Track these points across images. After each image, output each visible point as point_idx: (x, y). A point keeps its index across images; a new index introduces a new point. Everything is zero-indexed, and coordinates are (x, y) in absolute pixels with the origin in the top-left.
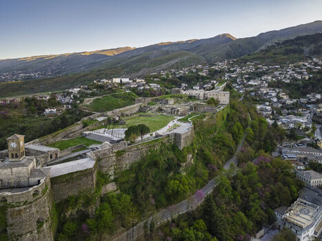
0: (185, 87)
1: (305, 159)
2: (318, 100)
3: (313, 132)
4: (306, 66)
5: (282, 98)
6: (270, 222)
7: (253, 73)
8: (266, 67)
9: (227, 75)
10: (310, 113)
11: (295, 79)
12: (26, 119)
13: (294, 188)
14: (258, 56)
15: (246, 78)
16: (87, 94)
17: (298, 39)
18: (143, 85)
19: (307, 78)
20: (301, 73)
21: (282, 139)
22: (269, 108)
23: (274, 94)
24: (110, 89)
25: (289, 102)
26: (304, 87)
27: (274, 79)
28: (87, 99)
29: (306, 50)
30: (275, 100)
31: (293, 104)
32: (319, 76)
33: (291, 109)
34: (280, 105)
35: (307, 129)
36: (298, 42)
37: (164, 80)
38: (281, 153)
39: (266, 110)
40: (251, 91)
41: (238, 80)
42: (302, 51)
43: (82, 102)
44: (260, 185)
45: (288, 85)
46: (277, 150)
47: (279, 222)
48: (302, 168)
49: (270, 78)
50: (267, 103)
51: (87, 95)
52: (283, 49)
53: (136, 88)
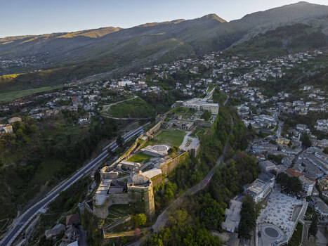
0: (180, 86)
1: (266, 152)
2: (286, 98)
3: (276, 130)
4: (281, 63)
5: (258, 98)
6: (241, 192)
7: (237, 69)
8: (248, 62)
9: (214, 71)
10: (278, 111)
11: (271, 77)
12: (67, 128)
13: (255, 173)
15: (231, 75)
16: (103, 101)
17: (279, 29)
18: (146, 89)
19: (281, 76)
20: (276, 72)
21: (253, 137)
22: (247, 108)
23: (252, 94)
24: (122, 96)
25: (263, 102)
26: (277, 85)
27: (254, 78)
28: (105, 106)
29: (285, 42)
30: (253, 99)
31: (266, 103)
32: (291, 74)
33: (264, 107)
34: (256, 105)
35: (272, 127)
36: (280, 33)
37: (161, 81)
38: (251, 148)
39: (245, 111)
40: (234, 91)
41: (224, 77)
42: (280, 45)
43: (101, 108)
44: (236, 173)
45: (264, 83)
46: (249, 145)
47: (245, 192)
48: (264, 159)
49: (250, 77)
50: (247, 103)
51: (103, 103)
52: (265, 41)
53: (140, 91)
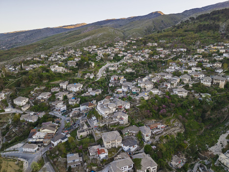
4: (221, 54)
7: (143, 63)
8: (167, 52)
14: (166, 33)
17: (214, 13)
27: (155, 92)
29: (223, 25)
36: (214, 16)
42: (217, 28)
52: (197, 25)
